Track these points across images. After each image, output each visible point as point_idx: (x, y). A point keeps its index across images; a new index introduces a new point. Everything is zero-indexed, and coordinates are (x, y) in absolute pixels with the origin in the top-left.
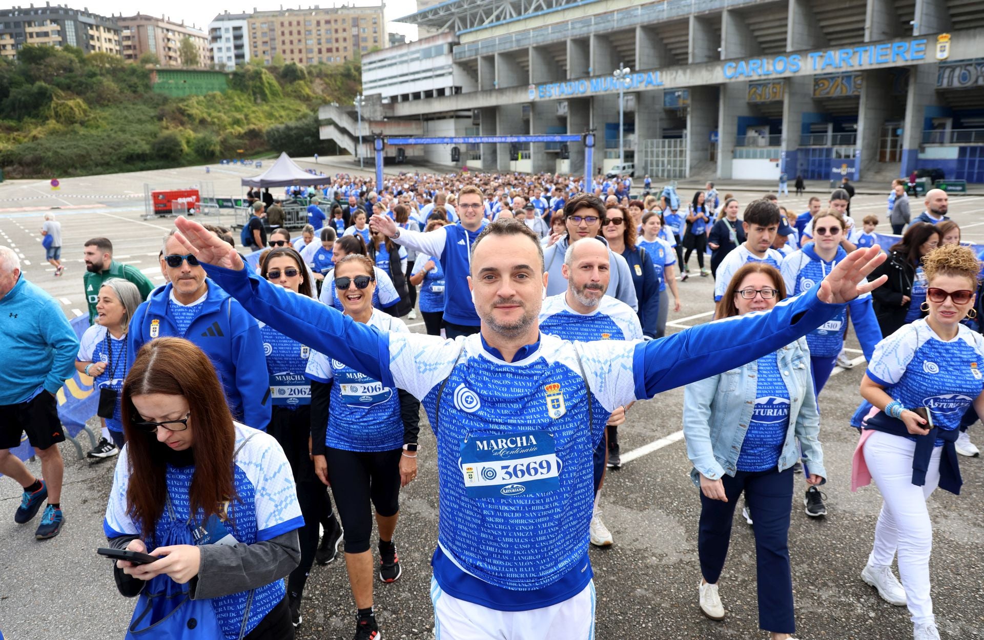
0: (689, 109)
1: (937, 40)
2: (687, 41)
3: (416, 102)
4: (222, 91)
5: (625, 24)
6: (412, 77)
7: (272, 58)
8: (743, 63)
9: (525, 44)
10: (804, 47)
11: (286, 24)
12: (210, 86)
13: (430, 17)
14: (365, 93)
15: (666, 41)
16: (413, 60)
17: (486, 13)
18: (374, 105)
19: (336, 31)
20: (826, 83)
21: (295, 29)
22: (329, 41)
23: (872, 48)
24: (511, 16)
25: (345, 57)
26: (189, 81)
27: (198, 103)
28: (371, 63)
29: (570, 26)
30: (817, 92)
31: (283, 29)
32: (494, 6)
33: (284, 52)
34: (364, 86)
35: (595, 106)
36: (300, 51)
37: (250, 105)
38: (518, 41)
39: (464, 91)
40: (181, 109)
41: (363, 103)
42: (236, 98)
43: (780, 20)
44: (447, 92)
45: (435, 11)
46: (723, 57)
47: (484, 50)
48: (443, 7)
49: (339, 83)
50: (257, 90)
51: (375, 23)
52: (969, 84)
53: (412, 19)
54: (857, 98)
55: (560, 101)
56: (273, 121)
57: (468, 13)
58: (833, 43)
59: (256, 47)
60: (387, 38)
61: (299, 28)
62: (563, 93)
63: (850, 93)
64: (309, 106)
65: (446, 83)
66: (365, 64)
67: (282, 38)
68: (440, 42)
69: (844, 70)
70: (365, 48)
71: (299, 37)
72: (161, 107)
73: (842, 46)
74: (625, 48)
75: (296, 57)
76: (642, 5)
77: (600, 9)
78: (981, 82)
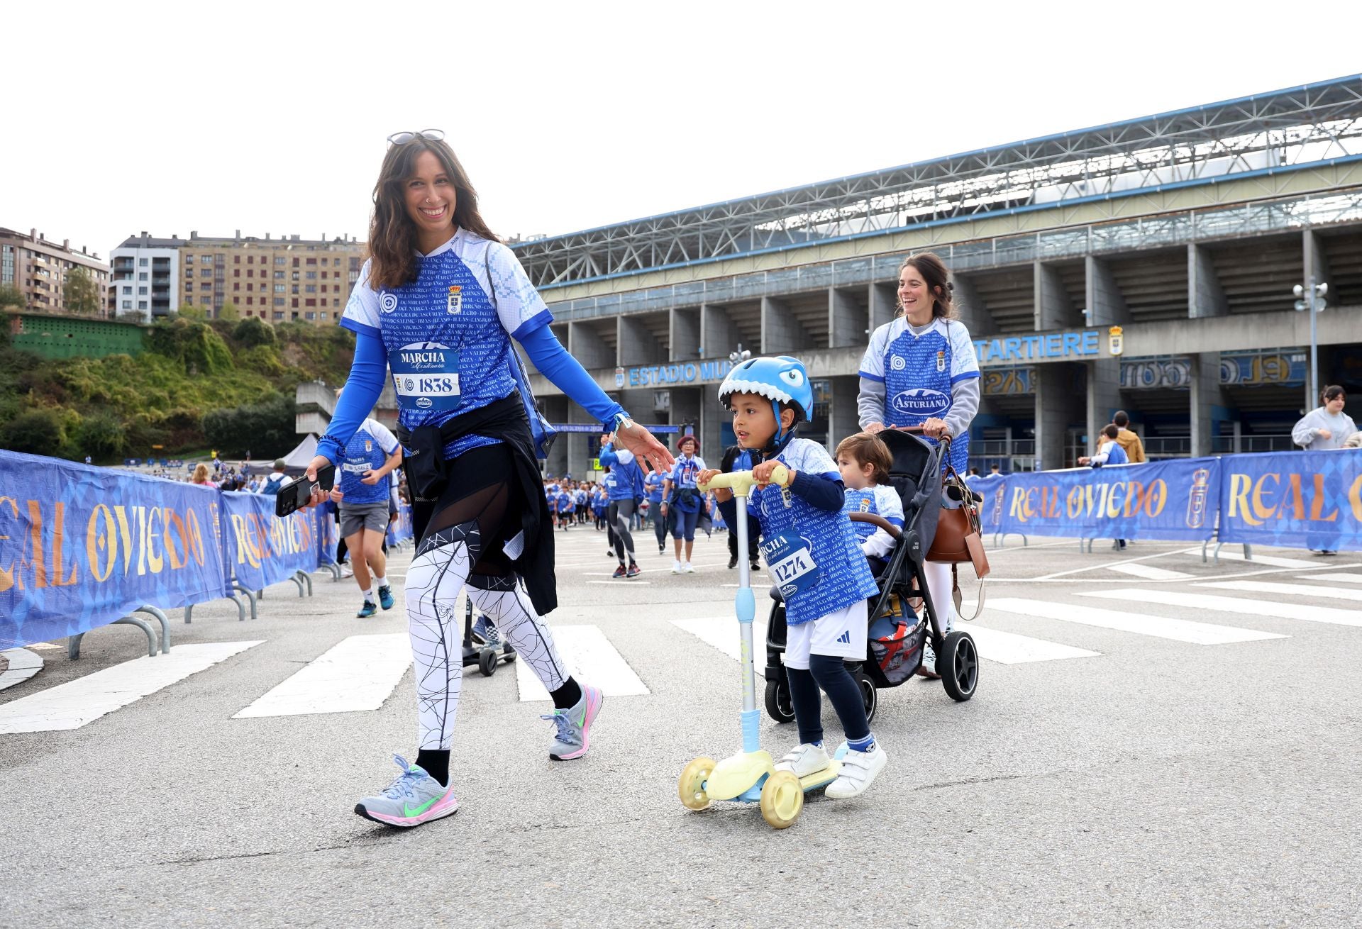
0: (831, 406)
1: (1109, 333)
2: (827, 319)
4: (133, 353)
5: (748, 293)
7: (217, 309)
9: (612, 312)
11: (244, 259)
12: (114, 346)
15: (800, 318)
17: (556, 267)
19: (324, 275)
20: (998, 378)
21: (257, 270)
22: (310, 289)
23: (1042, 339)
24: (593, 274)
25: (335, 315)
26: (77, 335)
27: (90, 369)
29: (674, 292)
30: (988, 388)
31: (237, 267)
32: (569, 258)
33: (236, 300)
35: (707, 399)
36: (263, 301)
37: (179, 377)
38: (603, 307)
40: (61, 376)
42: (156, 366)
49: (325, 352)
50: (193, 356)
52: (1154, 384)
54: (1033, 397)
55: (659, 391)
56: (216, 403)
58: (1004, 330)
59: (190, 290)
61: (264, 267)
62: (663, 379)
63: (1026, 391)
64: (275, 383)
67: (236, 280)
69: (1012, 362)
71: (264, 280)
72: (25, 372)
73: (1008, 334)
74: (747, 324)
75: (256, 309)
76: (769, 271)
77: (714, 272)
78: (1165, 383)
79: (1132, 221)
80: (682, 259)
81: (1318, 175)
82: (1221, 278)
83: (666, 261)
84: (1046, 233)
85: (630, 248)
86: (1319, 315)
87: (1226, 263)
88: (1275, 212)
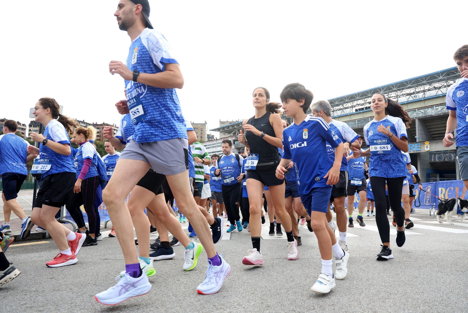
1: (424, 144)
13: (226, 129)
16: (218, 146)
45: (228, 127)
48: (231, 126)
51: (202, 130)
52: (442, 160)
53: (218, 130)
60: (206, 136)
78: (446, 160)
79: (432, 106)
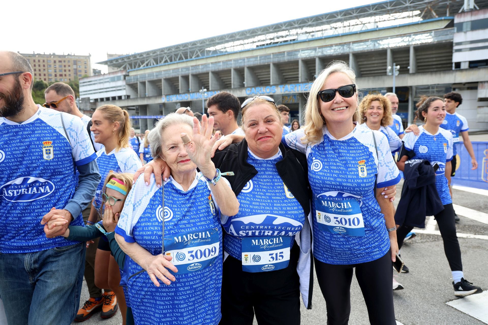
2: (231, 79)
3: (107, 102)
5: (205, 70)
6: (105, 90)
8: (253, 89)
9: (160, 77)
10: (277, 83)
11: (37, 61)
13: (114, 62)
14: (81, 97)
15: (222, 78)
16: (106, 82)
17: (141, 62)
18: (86, 102)
19: (65, 66)
20: (287, 98)
21: (42, 65)
22: (60, 71)
23: (302, 85)
24: (153, 64)
25: (70, 79)
28: (84, 83)
29: (180, 70)
30: (283, 101)
31: (34, 63)
32: (145, 59)
33: (36, 75)
34: (80, 94)
36: (45, 75)
38: (157, 76)
39: (131, 97)
41: (80, 102)
43: (268, 72)
44: (123, 98)
45: (117, 60)
46: (246, 86)
47: (141, 79)
48: (120, 58)
51: (85, 64)
53: (105, 63)
54: (298, 104)
55: (177, 103)
57: (133, 62)
58: (288, 82)
60: (92, 71)
61: (44, 63)
62: (177, 99)
63: (295, 102)
65: (123, 93)
66: (81, 83)
67: (35, 68)
68: (119, 74)
69: (292, 93)
70: (80, 75)
71: (44, 68)
73: (291, 83)
74: (205, 81)
75: (43, 77)
76: (212, 63)
77: (193, 63)
80: (183, 59)
81: (393, 30)
82: (360, 65)
83: (177, 60)
84: (303, 50)
85: (165, 56)
86: (396, 77)
87: (362, 60)
88: (376, 43)
